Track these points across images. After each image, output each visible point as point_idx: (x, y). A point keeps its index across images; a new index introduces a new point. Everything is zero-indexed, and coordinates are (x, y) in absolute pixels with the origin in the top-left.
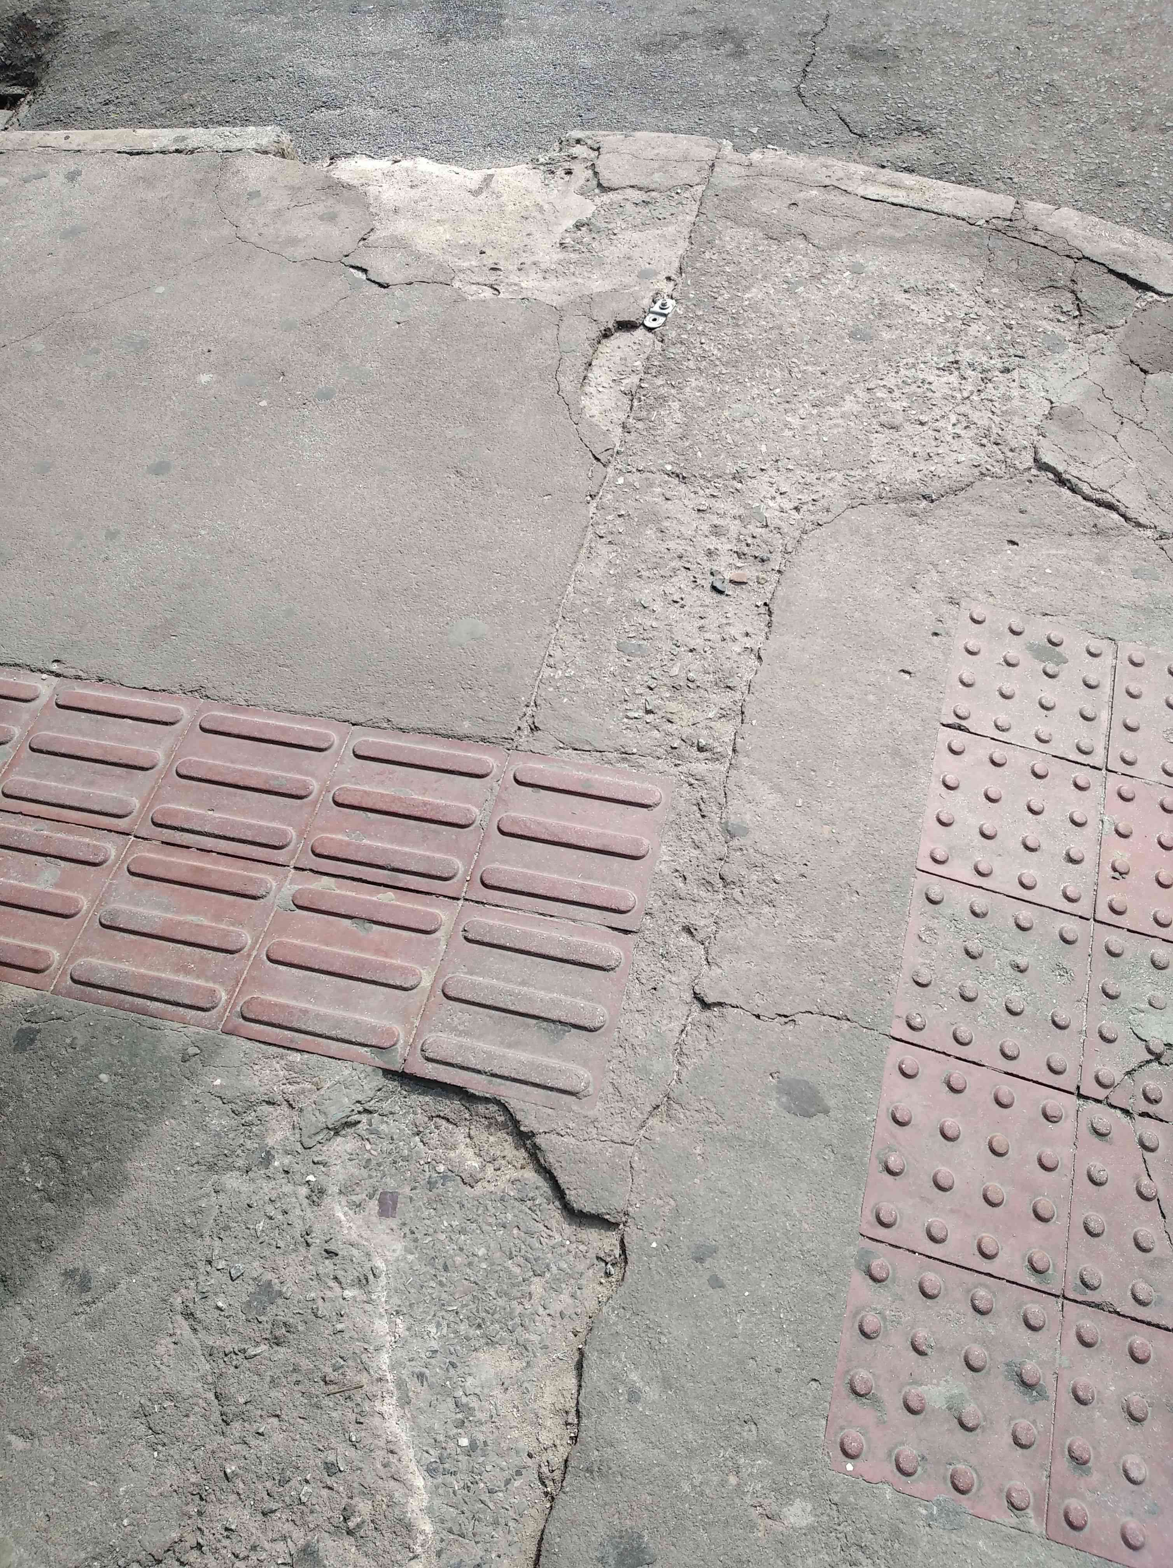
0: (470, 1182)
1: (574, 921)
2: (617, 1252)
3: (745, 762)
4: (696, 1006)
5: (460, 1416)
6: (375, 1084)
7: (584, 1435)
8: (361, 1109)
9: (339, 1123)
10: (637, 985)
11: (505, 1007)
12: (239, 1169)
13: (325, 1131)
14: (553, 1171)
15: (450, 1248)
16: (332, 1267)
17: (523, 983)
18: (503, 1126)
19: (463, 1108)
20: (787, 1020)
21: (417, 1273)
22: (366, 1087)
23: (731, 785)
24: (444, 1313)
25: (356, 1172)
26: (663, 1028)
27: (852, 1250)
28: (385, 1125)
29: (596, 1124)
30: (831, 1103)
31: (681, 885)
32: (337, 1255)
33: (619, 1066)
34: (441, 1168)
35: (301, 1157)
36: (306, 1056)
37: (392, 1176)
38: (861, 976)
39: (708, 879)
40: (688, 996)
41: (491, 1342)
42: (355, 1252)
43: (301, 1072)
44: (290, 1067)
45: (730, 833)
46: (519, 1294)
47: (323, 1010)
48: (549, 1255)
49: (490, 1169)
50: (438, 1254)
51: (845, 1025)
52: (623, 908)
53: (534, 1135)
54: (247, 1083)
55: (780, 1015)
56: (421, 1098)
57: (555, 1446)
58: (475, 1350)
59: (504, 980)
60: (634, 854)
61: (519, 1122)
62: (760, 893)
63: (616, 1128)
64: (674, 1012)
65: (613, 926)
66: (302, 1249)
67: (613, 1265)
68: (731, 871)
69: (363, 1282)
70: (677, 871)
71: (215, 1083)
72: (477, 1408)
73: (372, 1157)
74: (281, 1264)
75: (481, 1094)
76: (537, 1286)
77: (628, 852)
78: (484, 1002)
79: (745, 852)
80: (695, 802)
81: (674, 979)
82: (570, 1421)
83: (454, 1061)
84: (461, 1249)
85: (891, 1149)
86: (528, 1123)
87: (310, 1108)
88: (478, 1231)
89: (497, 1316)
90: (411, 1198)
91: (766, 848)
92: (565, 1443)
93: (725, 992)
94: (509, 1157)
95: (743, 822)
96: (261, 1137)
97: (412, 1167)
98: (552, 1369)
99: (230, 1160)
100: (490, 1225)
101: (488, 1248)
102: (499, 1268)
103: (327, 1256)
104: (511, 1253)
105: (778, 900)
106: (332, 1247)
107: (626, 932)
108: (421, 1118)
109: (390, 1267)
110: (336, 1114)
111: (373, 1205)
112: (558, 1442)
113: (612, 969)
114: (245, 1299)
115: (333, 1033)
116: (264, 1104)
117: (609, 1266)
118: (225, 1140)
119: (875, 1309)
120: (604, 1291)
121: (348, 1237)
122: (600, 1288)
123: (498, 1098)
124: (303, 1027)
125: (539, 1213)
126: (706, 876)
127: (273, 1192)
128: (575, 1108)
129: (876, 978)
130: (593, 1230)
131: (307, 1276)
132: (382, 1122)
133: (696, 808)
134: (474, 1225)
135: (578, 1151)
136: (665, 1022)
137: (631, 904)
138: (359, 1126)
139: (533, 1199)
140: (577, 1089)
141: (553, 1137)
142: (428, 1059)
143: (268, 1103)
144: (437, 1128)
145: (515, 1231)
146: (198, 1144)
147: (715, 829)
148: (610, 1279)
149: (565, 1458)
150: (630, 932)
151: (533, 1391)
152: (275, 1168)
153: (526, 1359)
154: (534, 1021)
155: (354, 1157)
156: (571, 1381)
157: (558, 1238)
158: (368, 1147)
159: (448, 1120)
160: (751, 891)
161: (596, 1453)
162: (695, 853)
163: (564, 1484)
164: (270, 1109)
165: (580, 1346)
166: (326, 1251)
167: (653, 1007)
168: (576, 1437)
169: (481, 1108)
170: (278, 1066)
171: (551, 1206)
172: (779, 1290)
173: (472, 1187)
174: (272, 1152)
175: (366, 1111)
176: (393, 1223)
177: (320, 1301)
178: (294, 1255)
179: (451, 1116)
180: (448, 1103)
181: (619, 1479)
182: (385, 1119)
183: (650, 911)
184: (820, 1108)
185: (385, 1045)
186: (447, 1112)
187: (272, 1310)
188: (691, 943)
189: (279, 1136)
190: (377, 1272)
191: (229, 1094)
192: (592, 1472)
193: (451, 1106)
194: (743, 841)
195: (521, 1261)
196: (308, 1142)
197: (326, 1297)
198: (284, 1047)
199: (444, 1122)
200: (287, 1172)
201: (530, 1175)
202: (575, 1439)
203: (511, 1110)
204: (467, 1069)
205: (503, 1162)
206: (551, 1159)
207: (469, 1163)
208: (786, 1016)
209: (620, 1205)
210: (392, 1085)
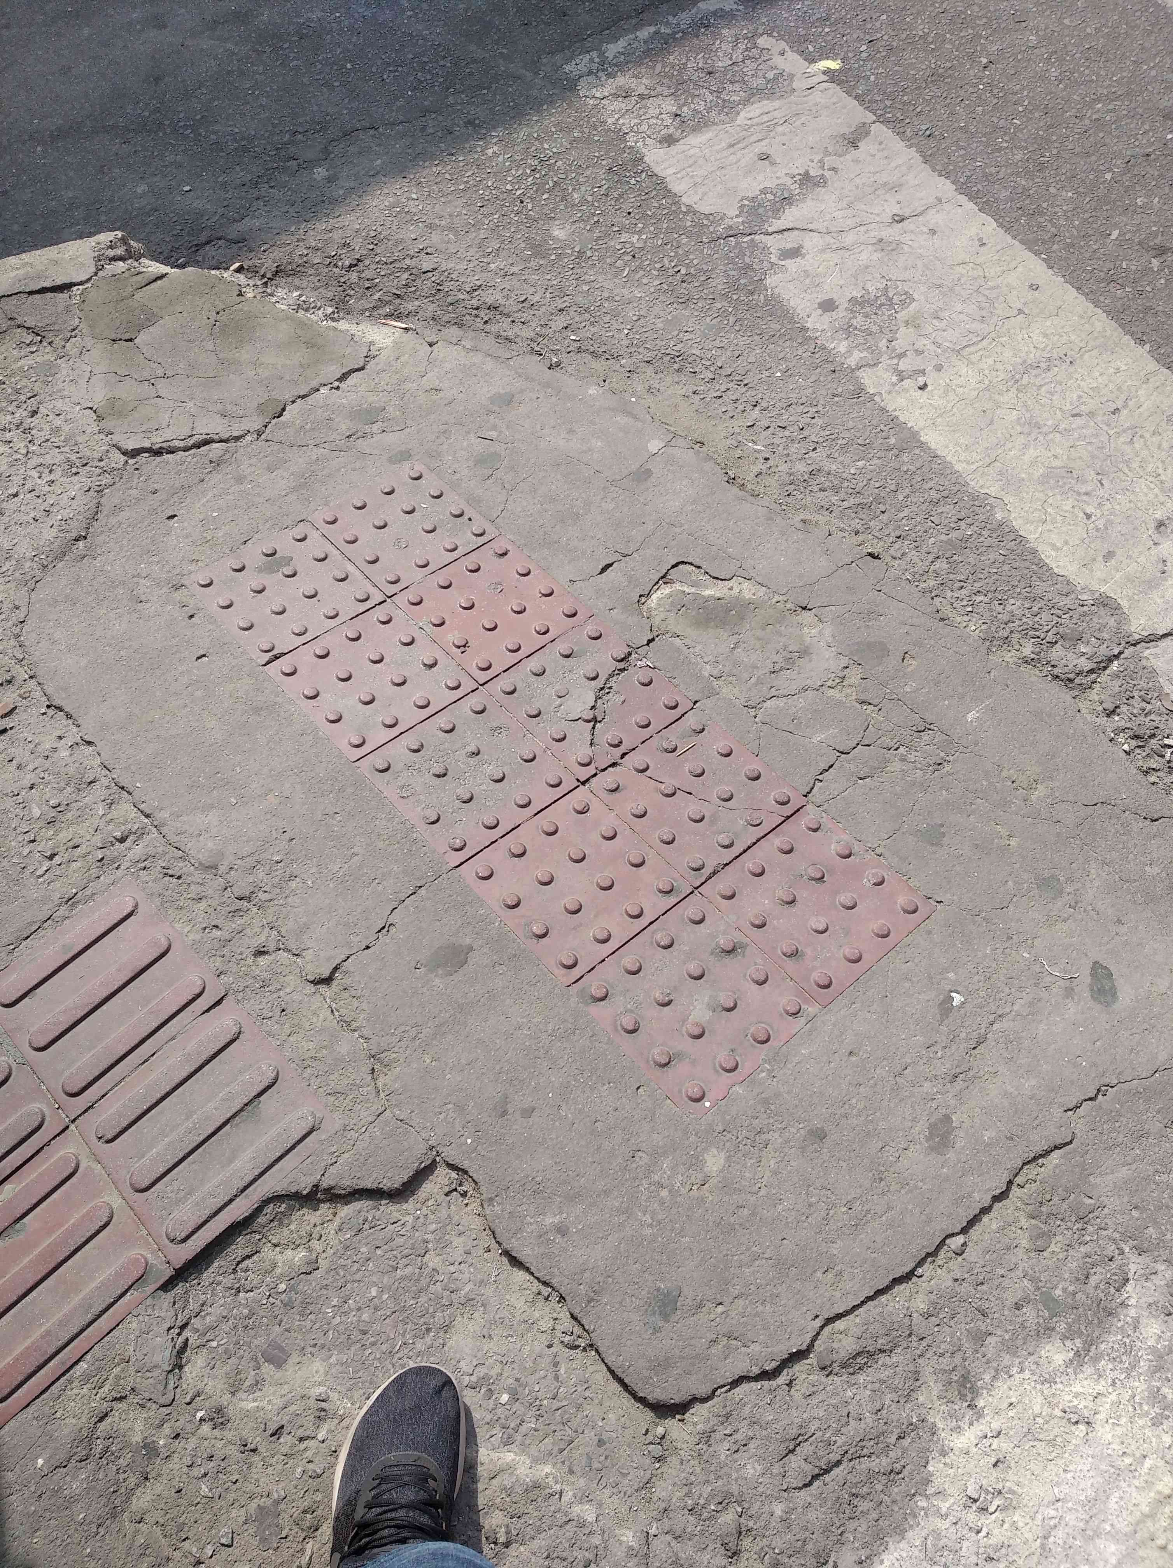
0: (312, 1267)
1: (173, 1039)
2: (454, 1175)
3: (164, 814)
4: (323, 988)
5: (484, 1390)
6: (166, 1304)
7: (563, 1289)
8: (177, 1331)
9: (173, 1358)
10: (269, 1022)
11: (195, 1144)
12: (138, 1485)
13: (170, 1376)
14: (357, 1187)
15: (352, 1318)
16: (290, 1437)
17: (188, 1116)
18: (291, 1209)
19: (248, 1237)
20: (386, 929)
21: (350, 1360)
22: (162, 1315)
23: (174, 839)
24: (398, 1355)
25: (227, 1368)
26: (319, 1025)
27: (574, 1000)
28: (208, 1318)
29: (348, 1128)
30: (468, 941)
31: (219, 933)
32: (282, 1427)
33: (319, 1080)
34: (282, 1287)
35: (175, 1414)
36: (88, 1357)
37: (255, 1337)
38: (397, 856)
39: (233, 908)
40: (310, 988)
41: (446, 1328)
42: (293, 1408)
43: (99, 1370)
44: (86, 1379)
45: (211, 868)
46: (428, 1280)
47: (59, 1316)
48: (417, 1234)
49: (316, 1245)
50: (348, 1333)
51: (422, 892)
52: (197, 992)
53: (316, 1186)
54: (66, 1431)
55: (379, 931)
56: (211, 1270)
57: (556, 1319)
58: (444, 1345)
59: (172, 1131)
60: (162, 950)
61: (297, 1192)
62: (277, 880)
63: (363, 1114)
64: (314, 1007)
65: (205, 1009)
66: (255, 1459)
67: (460, 1185)
68: (242, 887)
69: (322, 1415)
70: (205, 928)
71: (39, 1466)
72: (486, 1371)
73: (226, 1346)
74: (252, 1487)
75: (250, 1211)
76: (433, 1260)
77: (155, 955)
78: (177, 1160)
79: (236, 867)
80: (161, 876)
81: (288, 990)
82: (546, 1294)
83: (205, 1218)
84: (359, 1309)
85: (528, 924)
86: (304, 1185)
87: (138, 1380)
88: (356, 1284)
89: (431, 1310)
90: (287, 1330)
91: (246, 850)
92: (559, 1309)
93: (328, 959)
94: (318, 1221)
95: (211, 851)
96: (126, 1445)
97: (262, 1313)
98: (500, 1287)
99: (123, 1490)
100: (359, 1270)
101: (375, 1284)
102: (396, 1284)
103: (276, 1437)
104: (392, 1267)
105: (294, 871)
106: (272, 1428)
107: (218, 1002)
108: (228, 1281)
109: (328, 1383)
110: (163, 1357)
111: (267, 1369)
112: (555, 1315)
113: (239, 1033)
114: (255, 1542)
115: (90, 1317)
116: (98, 1425)
117: (459, 1189)
118: (101, 1486)
119: (621, 1013)
120: (474, 1206)
121: (276, 1407)
122: (469, 1208)
123: (264, 1198)
124: (60, 1344)
125: (378, 1223)
126: (228, 909)
127: (184, 1460)
128: (323, 1137)
129: (407, 846)
130: (424, 1186)
131: (280, 1467)
132: (204, 1318)
133: (167, 879)
134: (349, 1285)
135: (357, 1156)
136: (315, 1020)
137: (199, 982)
138: (190, 1342)
139: (365, 1221)
140: (310, 1126)
141: (333, 1170)
142: (184, 1241)
143: (101, 1420)
144: (246, 1271)
145: (379, 1252)
146: (82, 1516)
147: (198, 876)
148: (469, 1195)
149: (569, 1316)
150: (222, 999)
151: (505, 1313)
152: (165, 1446)
153: (479, 1304)
154: (228, 1127)
155: (213, 1363)
156: (520, 1276)
157: (410, 1219)
158: (214, 1344)
159: (248, 1257)
160: (270, 884)
161: (582, 1287)
162: (203, 905)
163: (587, 1327)
164: (108, 1420)
165: (500, 1251)
166: (272, 1435)
167: (296, 1022)
168: (561, 1297)
169: (261, 1220)
170: (75, 1391)
171: (382, 1208)
172: (565, 1069)
173: (318, 1269)
174: (148, 1441)
175: (183, 1327)
176: (295, 1358)
177: (311, 1466)
178: (254, 1470)
179: (247, 1251)
180: (234, 1247)
181: (610, 1280)
182: (203, 1313)
183: (218, 972)
184: (465, 951)
185: (140, 1273)
186: (241, 1253)
187: (285, 1520)
188: (270, 958)
189: (139, 1426)
190: (323, 1396)
191: (61, 1456)
192: (592, 1300)
193: (240, 1246)
194: (226, 863)
195: (405, 1261)
196: (167, 1399)
197: (310, 1458)
198: (63, 1375)
199: (247, 1262)
200: (177, 1436)
201: (346, 1211)
202: (562, 1298)
203: (283, 1192)
204: (220, 1209)
205: (318, 1229)
206: (348, 1183)
207: (296, 1259)
208: (383, 928)
209: (422, 1148)
210: (180, 1289)
